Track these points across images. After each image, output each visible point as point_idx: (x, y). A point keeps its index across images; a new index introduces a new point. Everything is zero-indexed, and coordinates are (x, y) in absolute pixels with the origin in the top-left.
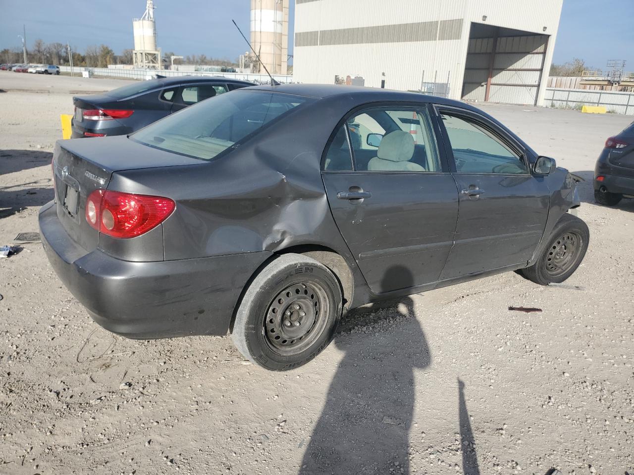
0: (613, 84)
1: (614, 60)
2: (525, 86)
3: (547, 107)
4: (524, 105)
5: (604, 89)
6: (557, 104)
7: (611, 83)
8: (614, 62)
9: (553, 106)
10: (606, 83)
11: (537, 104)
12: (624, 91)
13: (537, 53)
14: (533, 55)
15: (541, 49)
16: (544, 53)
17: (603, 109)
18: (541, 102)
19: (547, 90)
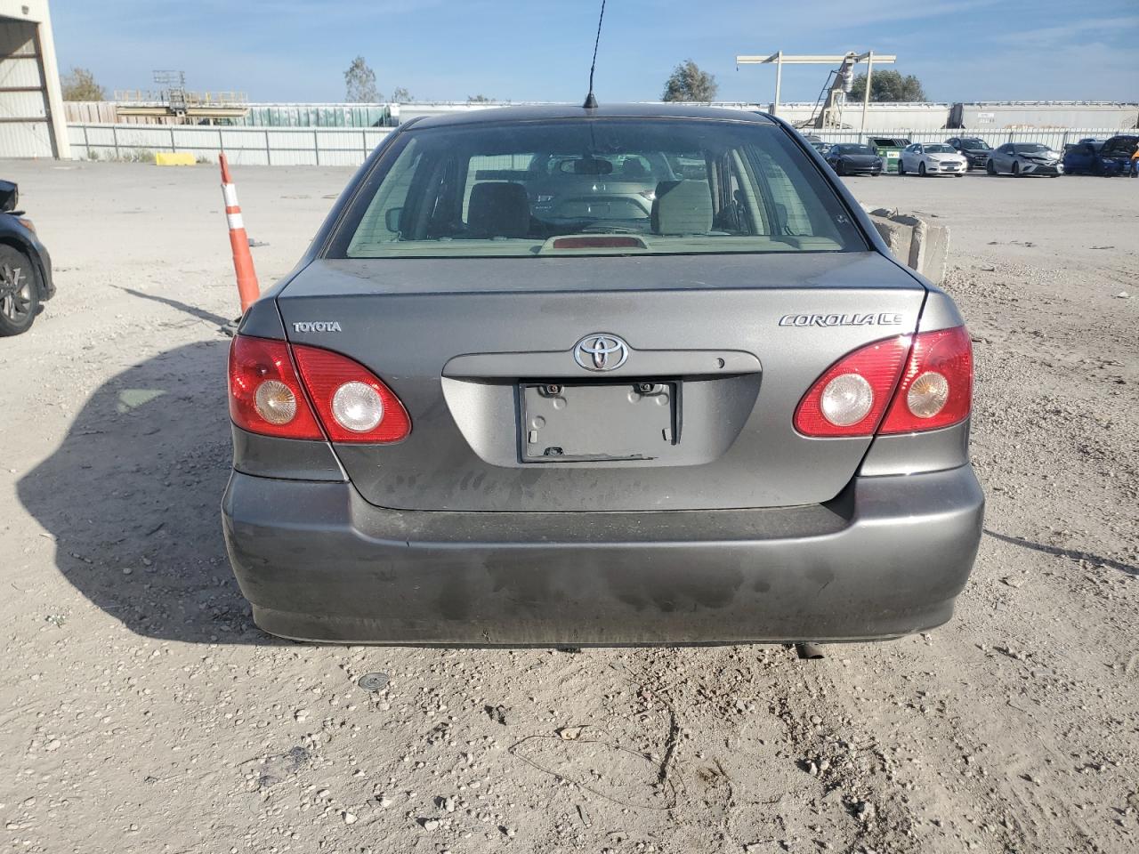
0: (175, 113)
1: (163, 71)
2: (21, 120)
3: (82, 159)
4: (33, 158)
5: (163, 121)
6: (101, 152)
7: (171, 112)
8: (164, 75)
9: (93, 156)
10: (164, 111)
11: (60, 155)
12: (188, 123)
13: (23, 57)
14: (15, 60)
15: (28, 48)
16: (38, 56)
17: (190, 158)
18: (66, 151)
19: (69, 126)
